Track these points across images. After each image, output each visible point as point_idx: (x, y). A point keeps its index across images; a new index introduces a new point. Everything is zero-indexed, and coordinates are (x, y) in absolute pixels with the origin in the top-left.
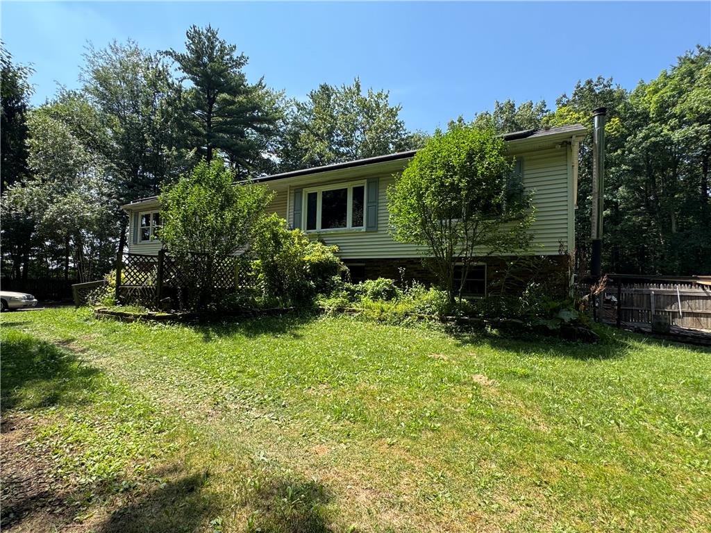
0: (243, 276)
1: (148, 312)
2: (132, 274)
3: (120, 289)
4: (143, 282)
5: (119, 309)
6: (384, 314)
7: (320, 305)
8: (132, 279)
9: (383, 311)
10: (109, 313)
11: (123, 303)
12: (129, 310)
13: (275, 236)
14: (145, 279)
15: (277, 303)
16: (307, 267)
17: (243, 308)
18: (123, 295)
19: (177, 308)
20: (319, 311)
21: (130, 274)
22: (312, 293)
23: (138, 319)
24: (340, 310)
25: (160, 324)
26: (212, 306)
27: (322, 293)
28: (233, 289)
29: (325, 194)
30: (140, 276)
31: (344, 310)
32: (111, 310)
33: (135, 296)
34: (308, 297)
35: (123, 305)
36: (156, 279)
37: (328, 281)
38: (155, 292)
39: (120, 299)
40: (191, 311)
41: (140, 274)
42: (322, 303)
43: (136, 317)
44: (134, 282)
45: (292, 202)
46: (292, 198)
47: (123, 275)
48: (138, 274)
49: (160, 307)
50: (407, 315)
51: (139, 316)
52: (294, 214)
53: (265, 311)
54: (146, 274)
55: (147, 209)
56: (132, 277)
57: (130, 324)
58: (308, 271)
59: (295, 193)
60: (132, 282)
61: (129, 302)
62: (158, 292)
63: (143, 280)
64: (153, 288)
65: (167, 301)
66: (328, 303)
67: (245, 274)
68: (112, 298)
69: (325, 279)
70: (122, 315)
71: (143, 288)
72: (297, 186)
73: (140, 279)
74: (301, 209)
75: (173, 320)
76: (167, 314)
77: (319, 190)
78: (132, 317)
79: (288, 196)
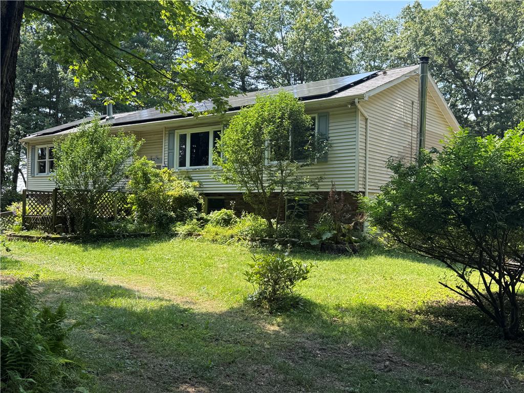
0: (121, 208)
1: (46, 234)
2: (34, 206)
3: (25, 218)
4: (42, 213)
5: (25, 233)
6: (217, 237)
7: (176, 231)
8: (34, 211)
9: (217, 234)
10: (18, 236)
11: (28, 229)
12: (33, 233)
13: (145, 174)
14: (44, 211)
15: (144, 229)
16: (171, 201)
17: (116, 233)
18: (29, 223)
19: (67, 232)
20: (174, 235)
21: (32, 206)
22: (172, 221)
23: (40, 240)
24: (190, 234)
25: (55, 243)
26: (93, 231)
27: (180, 221)
28: (112, 219)
29: (193, 135)
30: (40, 208)
31: (193, 234)
32: (20, 234)
33: (37, 223)
34: (168, 224)
35: (28, 230)
36: (52, 211)
37: (186, 212)
38: (52, 220)
39: (26, 226)
40: (78, 234)
41: (40, 206)
42: (177, 229)
43: (38, 238)
44: (35, 213)
45: (167, 141)
46: (167, 138)
47: (27, 208)
48: (38, 206)
49: (55, 231)
50: (232, 237)
51: (40, 238)
52: (169, 153)
53: (133, 235)
54: (44, 207)
55: (44, 143)
56: (34, 209)
57: (35, 243)
58: (171, 203)
59: (169, 134)
60: (34, 213)
61: (33, 228)
62: (53, 221)
63: (42, 211)
64: (50, 218)
65: (60, 227)
66: (181, 229)
67: (123, 206)
68: (20, 225)
69: (183, 210)
70: (28, 237)
71: (42, 218)
72: (171, 128)
73: (40, 211)
74: (173, 149)
75: (64, 240)
76: (59, 236)
77: (189, 132)
78: (35, 239)
79: (164, 135)
